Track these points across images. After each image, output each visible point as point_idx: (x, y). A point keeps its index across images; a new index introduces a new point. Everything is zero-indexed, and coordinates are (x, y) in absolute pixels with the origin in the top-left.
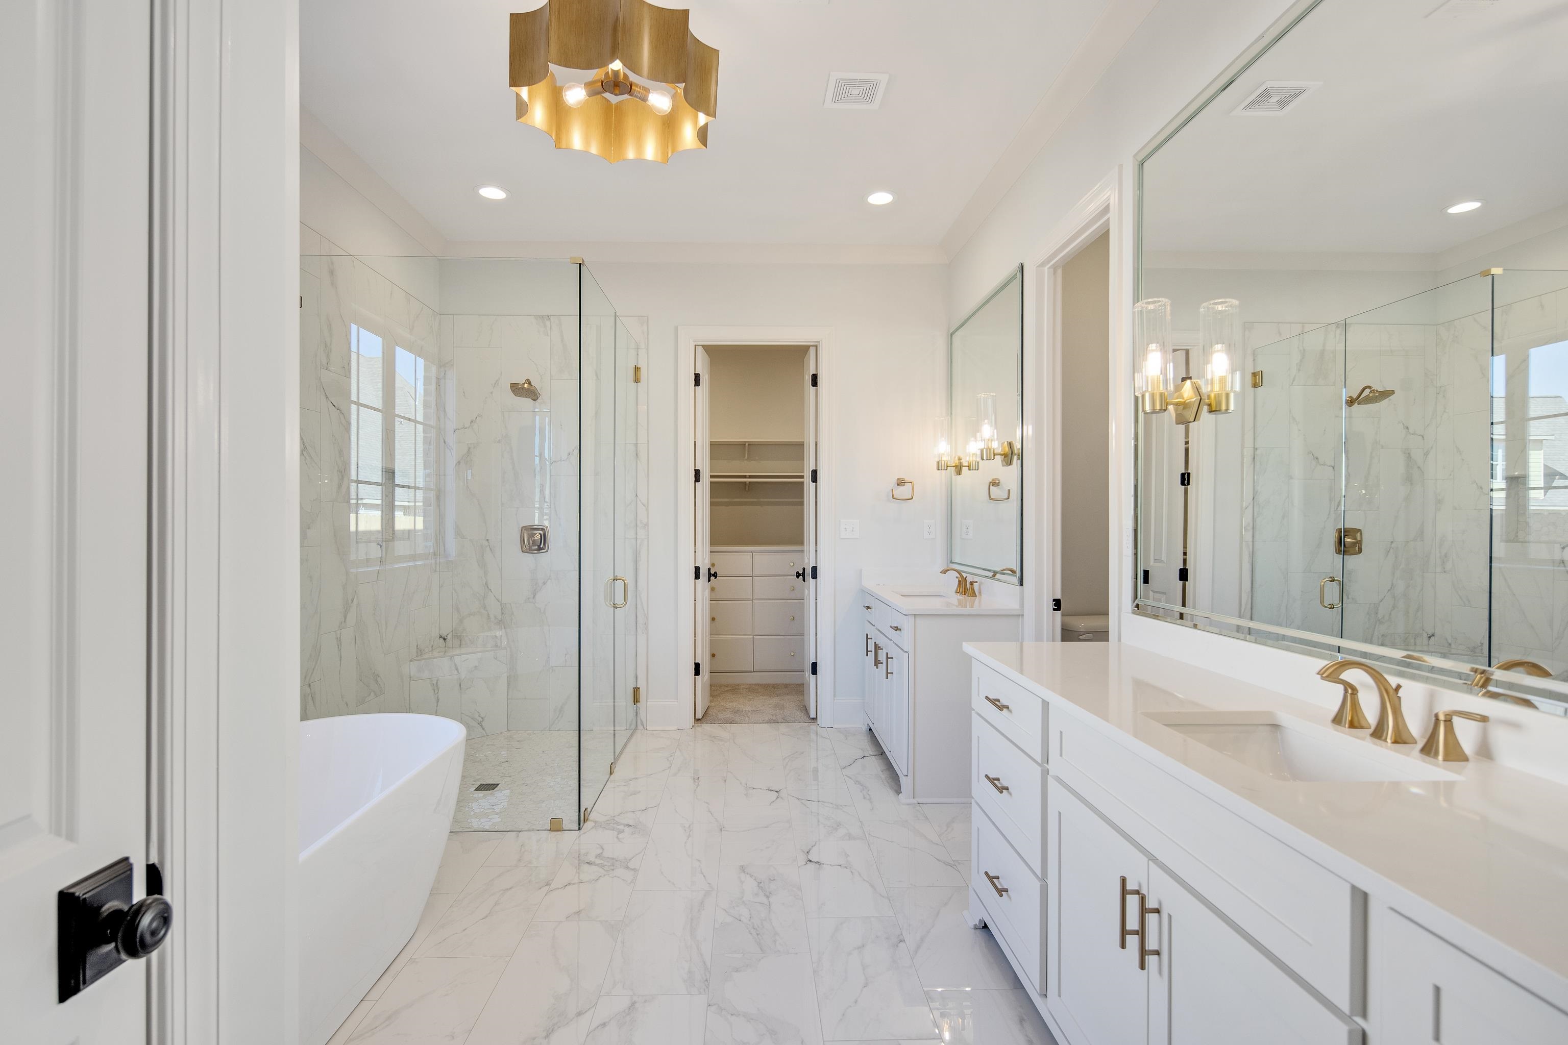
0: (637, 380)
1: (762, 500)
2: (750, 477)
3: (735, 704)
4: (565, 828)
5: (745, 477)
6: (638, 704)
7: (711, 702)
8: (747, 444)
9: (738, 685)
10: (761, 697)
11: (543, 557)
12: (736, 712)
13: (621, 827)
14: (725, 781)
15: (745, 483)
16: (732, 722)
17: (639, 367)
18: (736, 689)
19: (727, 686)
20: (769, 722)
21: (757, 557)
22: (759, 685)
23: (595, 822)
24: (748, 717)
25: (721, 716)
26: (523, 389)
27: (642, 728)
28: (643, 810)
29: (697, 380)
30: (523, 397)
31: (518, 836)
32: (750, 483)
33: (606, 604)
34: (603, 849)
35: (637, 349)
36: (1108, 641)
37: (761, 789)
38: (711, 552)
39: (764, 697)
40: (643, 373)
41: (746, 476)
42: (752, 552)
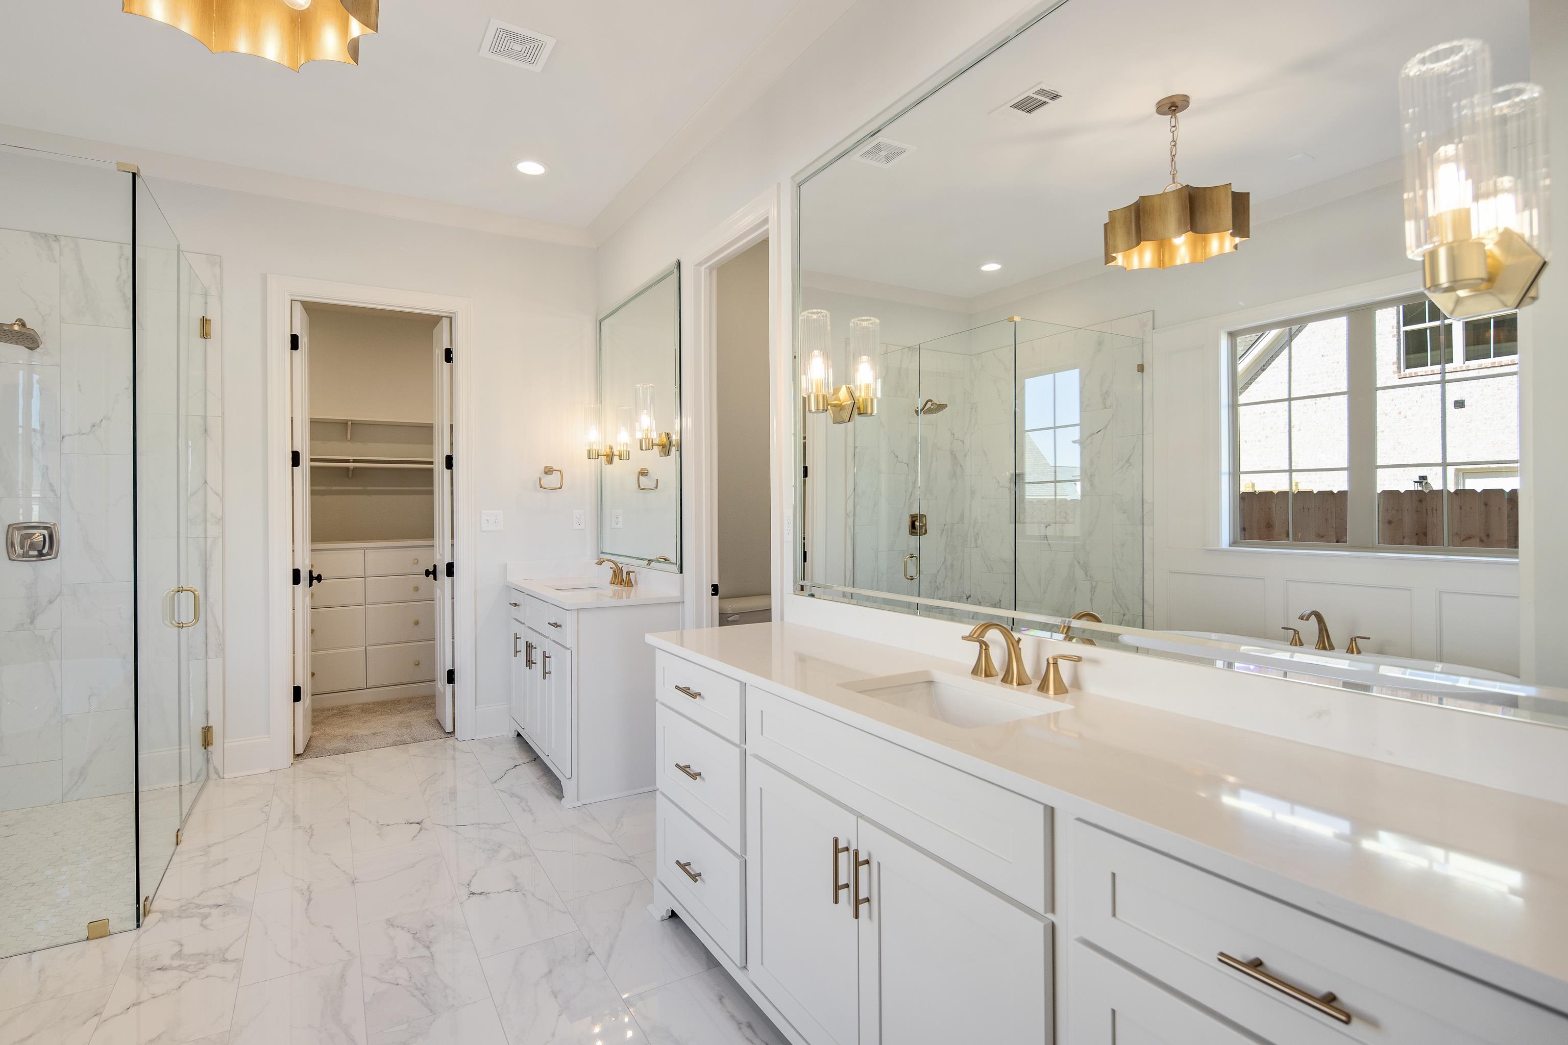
0: (205, 334)
1: (369, 488)
2: (355, 461)
3: (346, 730)
4: (112, 931)
5: (347, 461)
6: (210, 748)
7: (313, 731)
8: (350, 423)
9: (347, 706)
10: (380, 717)
11: (47, 567)
12: (350, 738)
13: (206, 910)
14: (349, 823)
15: (348, 468)
16: (345, 751)
17: (208, 318)
18: (344, 711)
19: (332, 709)
20: (395, 744)
21: (371, 555)
22: (374, 703)
23: (162, 912)
24: (367, 743)
25: (330, 746)
26: (12, 331)
27: (216, 776)
28: (236, 882)
29: (294, 342)
30: (12, 343)
31: (30, 959)
32: (355, 468)
33: (164, 623)
34: (181, 945)
35: (206, 295)
36: (771, 621)
37: (398, 824)
38: (312, 550)
39: (383, 717)
40: (215, 328)
41: (349, 460)
42: (364, 549)
